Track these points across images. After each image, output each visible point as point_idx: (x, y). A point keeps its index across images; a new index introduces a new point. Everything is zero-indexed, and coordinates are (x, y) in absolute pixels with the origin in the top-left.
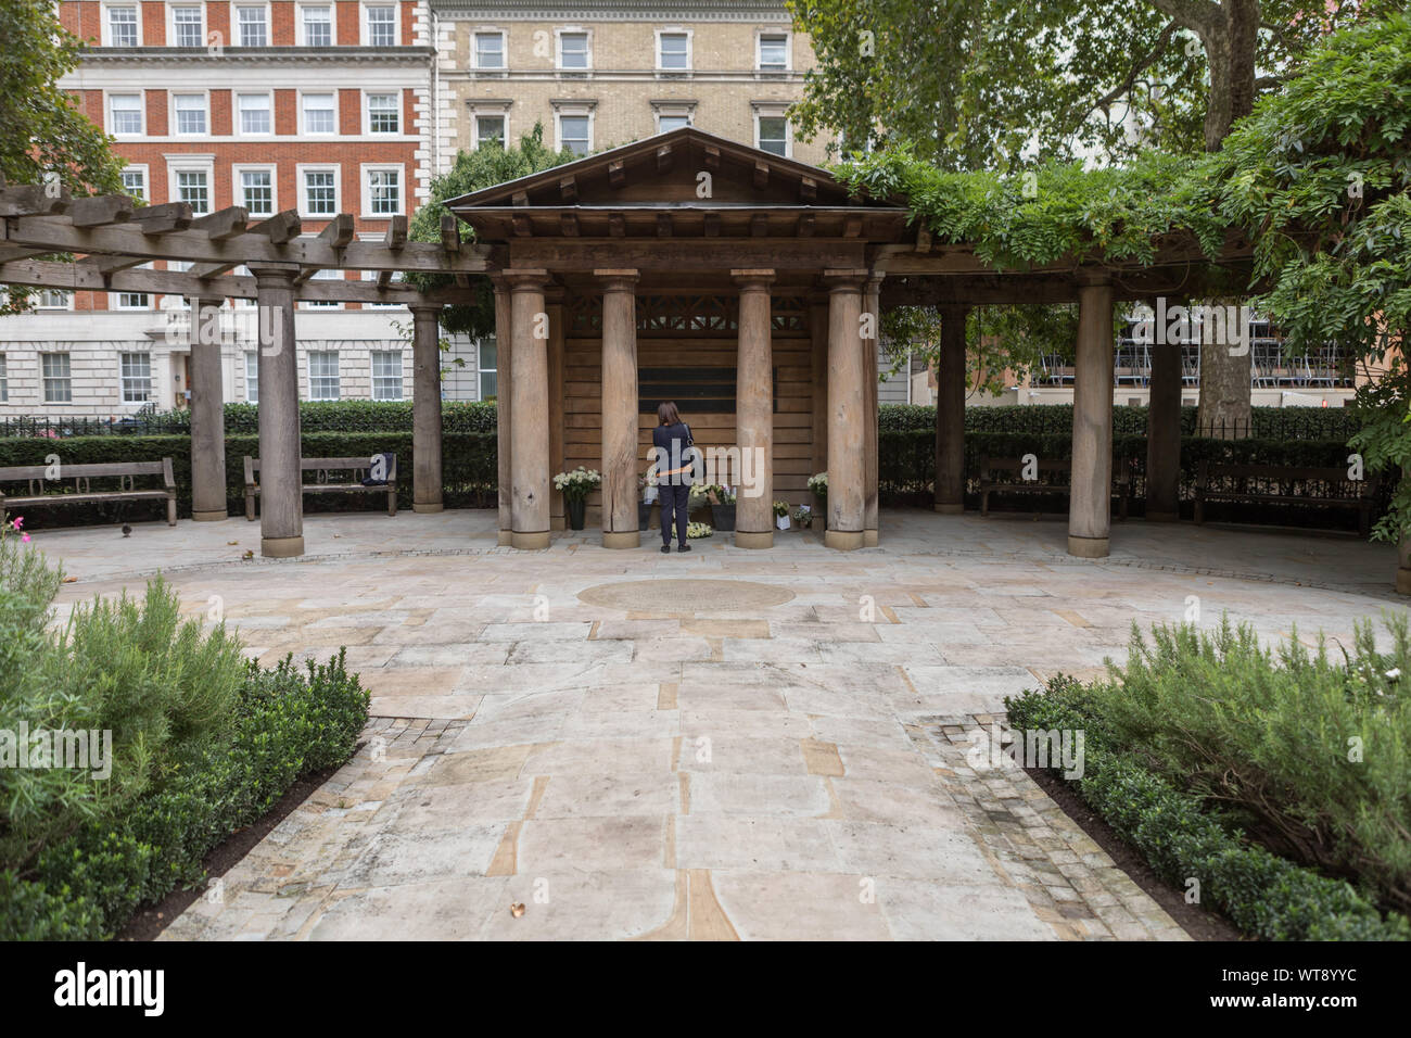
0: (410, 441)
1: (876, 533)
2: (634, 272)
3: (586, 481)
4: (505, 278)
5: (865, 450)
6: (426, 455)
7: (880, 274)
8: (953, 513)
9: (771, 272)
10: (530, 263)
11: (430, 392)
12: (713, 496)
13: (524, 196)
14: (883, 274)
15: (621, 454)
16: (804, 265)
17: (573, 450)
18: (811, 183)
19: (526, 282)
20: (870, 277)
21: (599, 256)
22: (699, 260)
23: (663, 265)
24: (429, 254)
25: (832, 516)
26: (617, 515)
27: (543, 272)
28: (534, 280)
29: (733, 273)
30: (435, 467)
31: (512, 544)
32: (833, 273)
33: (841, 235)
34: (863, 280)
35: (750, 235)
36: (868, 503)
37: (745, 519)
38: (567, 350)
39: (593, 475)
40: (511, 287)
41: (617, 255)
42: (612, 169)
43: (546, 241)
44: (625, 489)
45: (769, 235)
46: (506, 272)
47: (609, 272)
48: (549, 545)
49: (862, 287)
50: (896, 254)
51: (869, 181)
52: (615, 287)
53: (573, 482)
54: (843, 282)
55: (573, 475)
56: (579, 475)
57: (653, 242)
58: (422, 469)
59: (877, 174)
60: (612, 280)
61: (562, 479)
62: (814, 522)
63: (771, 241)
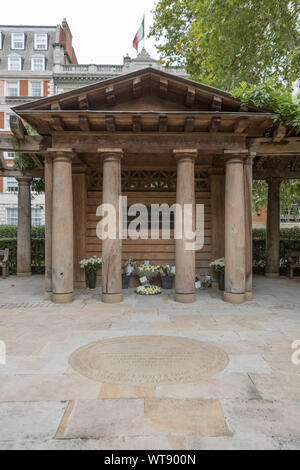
0: (16, 242)
1: (251, 293)
2: (120, 150)
3: (96, 263)
4: (49, 153)
5: (246, 248)
6: (23, 249)
7: (253, 154)
8: (275, 277)
9: (195, 151)
10: (63, 145)
11: (25, 219)
12: (161, 271)
13: (58, 105)
14: (255, 154)
15: (112, 251)
16: (213, 148)
17: (91, 248)
18: (219, 100)
19: (61, 156)
20: (248, 155)
21: (101, 142)
22: (155, 144)
23: (136, 148)
24: (8, 140)
25: (227, 284)
26: (110, 284)
27: (70, 150)
28: (65, 154)
29: (174, 151)
30: (28, 255)
31: (52, 300)
32: (229, 152)
33: (233, 131)
34: (244, 156)
35: (183, 131)
36: (247, 277)
37: (180, 285)
38: (88, 196)
39: (100, 261)
40: (52, 158)
41: (111, 142)
42: (107, 91)
43: (72, 133)
44: (114, 270)
45: (194, 131)
46: (49, 150)
47: (106, 150)
48: (72, 300)
49: (244, 159)
50: (262, 143)
51: (252, 98)
52: (110, 159)
53: (89, 264)
54: (235, 157)
55: (90, 261)
56: (92, 260)
57: (131, 134)
58: (21, 256)
59: (257, 93)
60: (107, 155)
61: (84, 262)
62: (213, 284)
63: (194, 134)
